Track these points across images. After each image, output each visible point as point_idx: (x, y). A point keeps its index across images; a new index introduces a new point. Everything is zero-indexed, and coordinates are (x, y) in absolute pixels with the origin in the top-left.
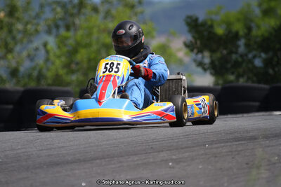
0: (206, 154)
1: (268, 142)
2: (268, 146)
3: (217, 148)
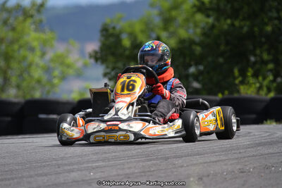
0: (118, 175)
1: (180, 161)
2: (182, 167)
3: (130, 168)
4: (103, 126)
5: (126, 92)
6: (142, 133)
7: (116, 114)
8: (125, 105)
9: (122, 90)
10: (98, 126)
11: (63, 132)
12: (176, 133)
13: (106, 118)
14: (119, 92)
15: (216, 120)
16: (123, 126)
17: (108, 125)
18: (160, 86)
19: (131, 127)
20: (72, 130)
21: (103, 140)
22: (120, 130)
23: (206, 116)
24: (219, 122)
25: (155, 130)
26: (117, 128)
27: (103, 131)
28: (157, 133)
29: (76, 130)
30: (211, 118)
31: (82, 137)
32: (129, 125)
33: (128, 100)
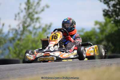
4: (43, 54)
5: (54, 40)
6: (59, 56)
7: (49, 49)
8: (53, 45)
9: (52, 39)
10: (41, 54)
11: (27, 57)
12: (74, 56)
13: (45, 51)
14: (51, 39)
15: (94, 51)
16: (51, 54)
17: (45, 54)
18: (69, 37)
19: (55, 54)
20: (30, 57)
21: (43, 60)
22: (50, 55)
23: (89, 49)
24: (96, 51)
25: (65, 55)
26: (49, 55)
27: (43, 56)
28: (66, 56)
29: (32, 56)
30: (92, 50)
31: (34, 59)
32: (54, 53)
33: (54, 43)
